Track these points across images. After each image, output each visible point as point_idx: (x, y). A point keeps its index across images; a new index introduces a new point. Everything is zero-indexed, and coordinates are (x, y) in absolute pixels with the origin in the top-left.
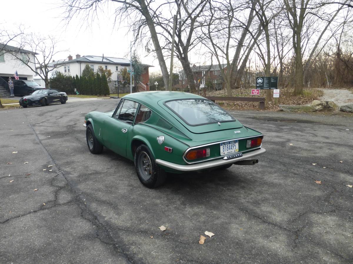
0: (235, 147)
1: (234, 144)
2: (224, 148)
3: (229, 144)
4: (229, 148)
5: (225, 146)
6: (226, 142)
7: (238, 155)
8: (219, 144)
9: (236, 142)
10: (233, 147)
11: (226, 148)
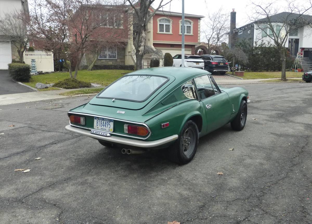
0: (109, 126)
1: (109, 122)
2: (97, 123)
3: (103, 120)
4: (102, 124)
5: (99, 121)
6: (100, 117)
7: (102, 133)
8: (94, 117)
9: (111, 121)
10: (108, 125)
11: (100, 123)
